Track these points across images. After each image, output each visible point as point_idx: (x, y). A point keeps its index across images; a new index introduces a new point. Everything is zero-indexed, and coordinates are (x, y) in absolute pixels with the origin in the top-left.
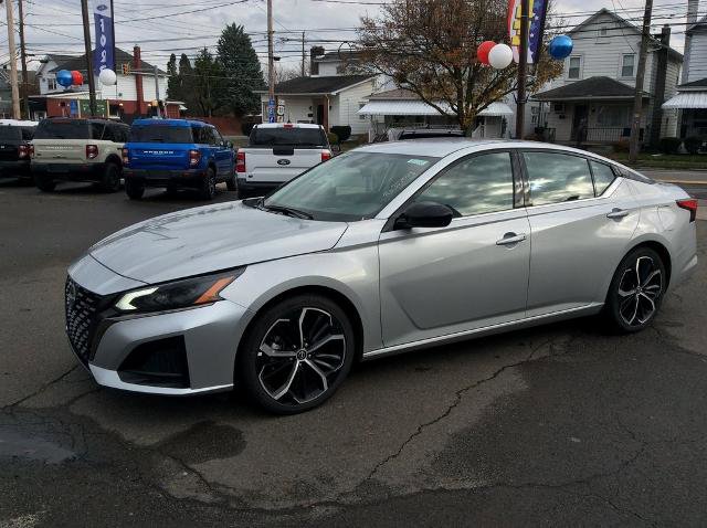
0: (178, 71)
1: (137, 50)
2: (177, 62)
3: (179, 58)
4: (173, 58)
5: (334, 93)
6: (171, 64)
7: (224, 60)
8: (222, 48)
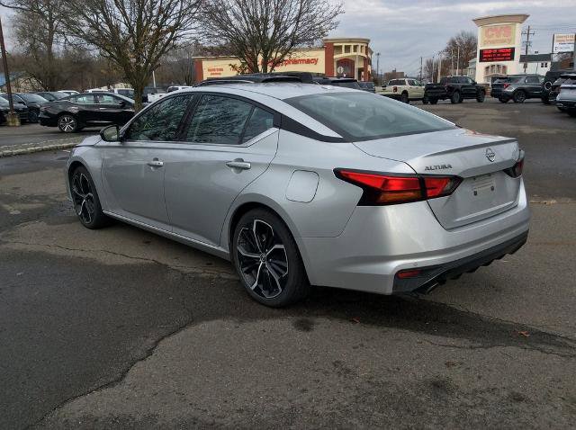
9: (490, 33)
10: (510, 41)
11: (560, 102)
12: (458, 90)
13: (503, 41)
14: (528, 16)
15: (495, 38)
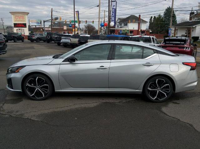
0: (152, 21)
1: (140, 16)
2: (153, 19)
3: (153, 17)
4: (152, 17)
5: (194, 26)
6: (151, 19)
7: (165, 17)
8: (165, 14)
9: (17, 18)
10: (24, 21)
11: (62, 43)
12: (16, 37)
13: (22, 21)
14: (29, 13)
15: (18, 19)
